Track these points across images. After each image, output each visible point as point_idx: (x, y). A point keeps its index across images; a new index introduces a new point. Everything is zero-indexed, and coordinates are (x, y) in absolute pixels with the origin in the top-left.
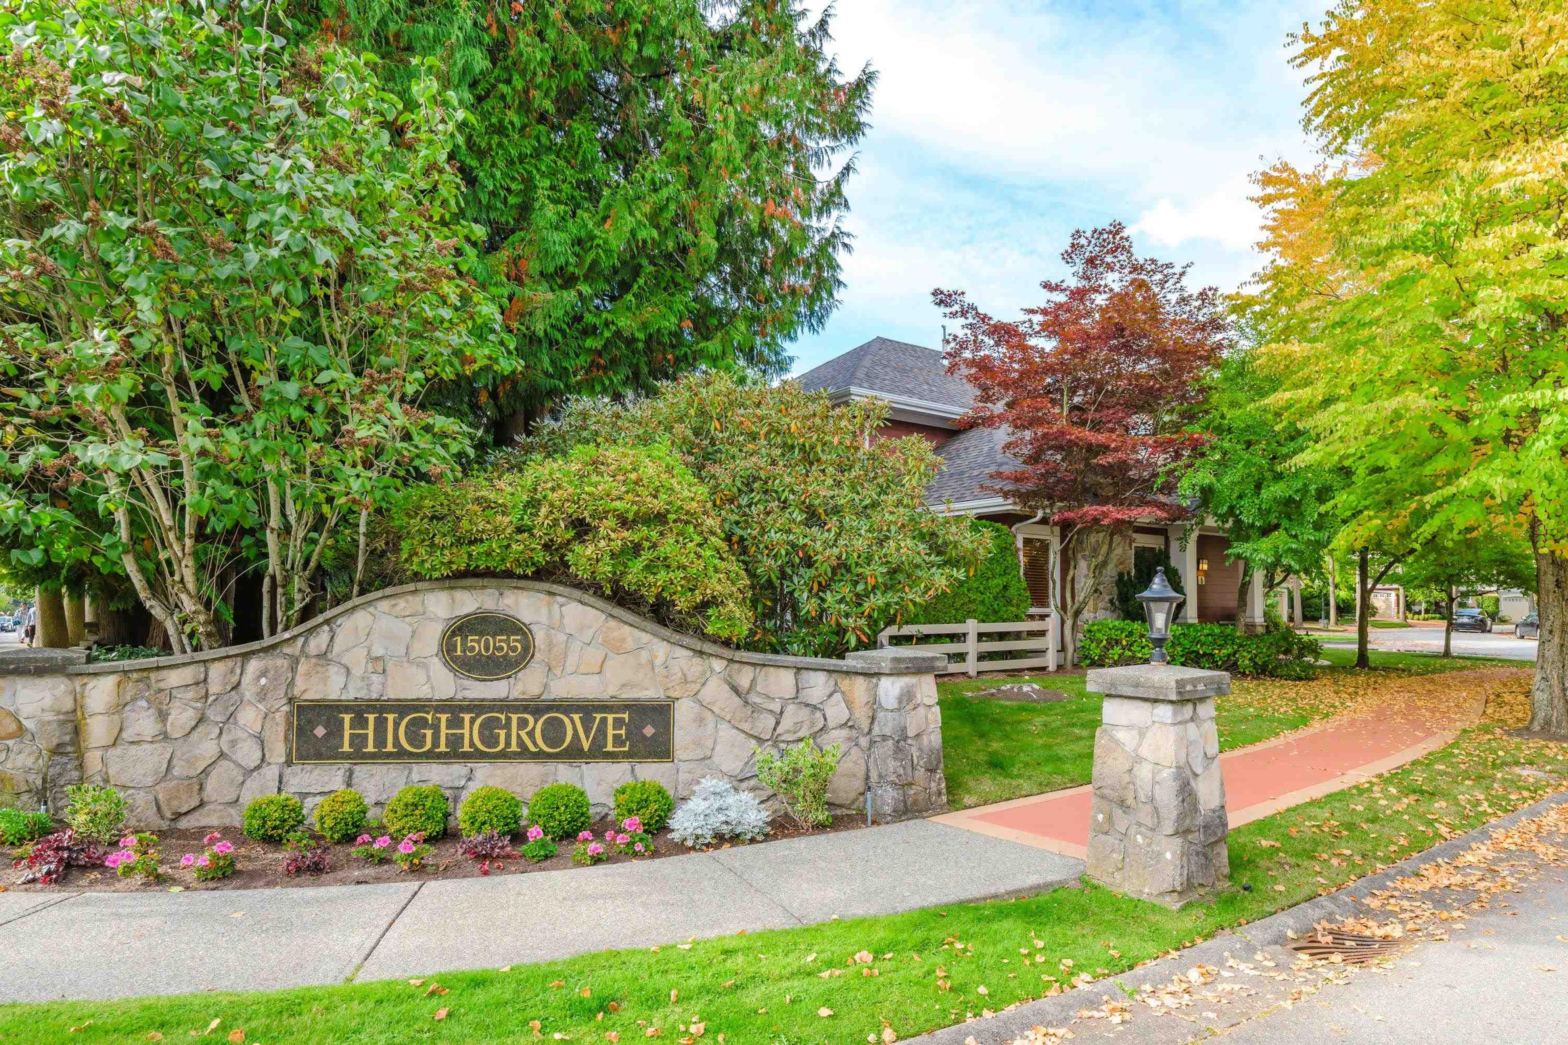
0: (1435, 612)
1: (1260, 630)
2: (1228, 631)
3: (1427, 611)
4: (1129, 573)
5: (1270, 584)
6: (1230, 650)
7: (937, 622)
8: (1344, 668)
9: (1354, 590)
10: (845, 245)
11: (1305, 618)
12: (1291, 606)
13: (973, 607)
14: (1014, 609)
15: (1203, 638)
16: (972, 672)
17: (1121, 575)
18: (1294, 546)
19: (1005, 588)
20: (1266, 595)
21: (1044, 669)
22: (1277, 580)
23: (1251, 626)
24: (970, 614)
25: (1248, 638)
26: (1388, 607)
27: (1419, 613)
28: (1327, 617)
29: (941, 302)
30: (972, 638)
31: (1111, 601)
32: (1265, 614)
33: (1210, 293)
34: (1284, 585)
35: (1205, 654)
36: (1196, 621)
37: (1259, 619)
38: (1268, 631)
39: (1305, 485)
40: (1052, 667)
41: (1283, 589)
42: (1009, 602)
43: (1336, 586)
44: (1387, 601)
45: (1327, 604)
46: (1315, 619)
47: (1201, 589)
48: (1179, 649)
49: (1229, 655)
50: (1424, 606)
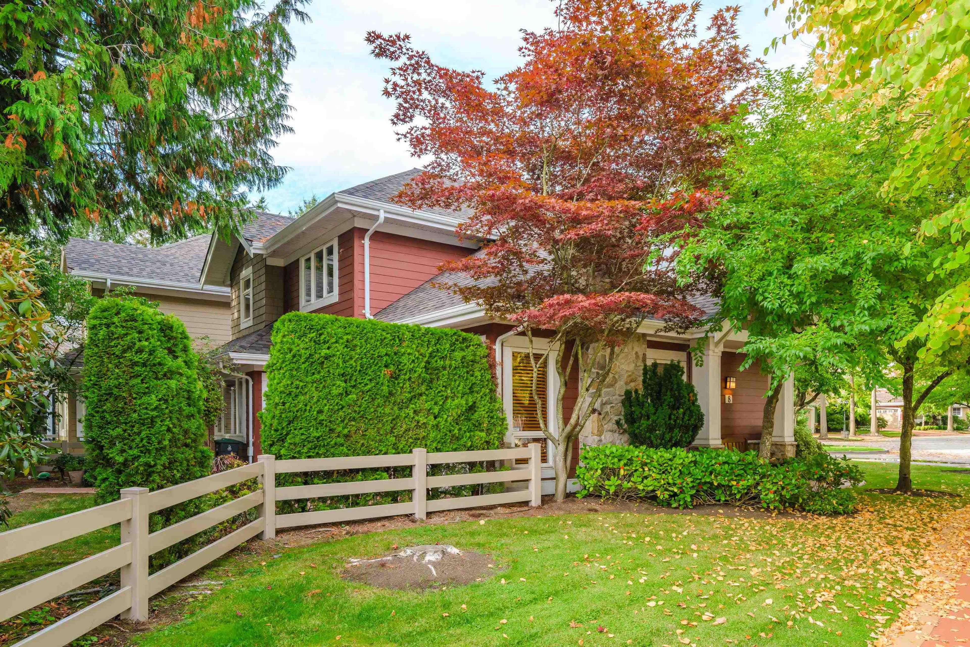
0: (933, 424)
1: (790, 453)
2: (749, 458)
3: (926, 423)
4: (636, 391)
5: (801, 402)
6: (751, 482)
7: (368, 452)
8: (882, 491)
9: (870, 408)
10: (298, 12)
11: (829, 430)
12: (818, 421)
13: (422, 433)
14: (483, 434)
15: (717, 467)
16: (420, 514)
17: (628, 393)
18: (839, 341)
19: (472, 408)
20: (797, 412)
21: (526, 503)
22: (808, 398)
23: (780, 446)
24: (418, 441)
25: (774, 465)
26: (895, 420)
27: (920, 424)
28: (848, 429)
29: (381, 52)
30: (419, 472)
31: (618, 423)
32: (796, 433)
33: (728, 15)
34: (813, 404)
35: (720, 486)
36: (720, 442)
37: (789, 438)
38: (798, 452)
39: (858, 256)
40: (535, 501)
41: (810, 408)
42: (478, 426)
43: (855, 404)
44: (894, 416)
45: (848, 418)
46: (838, 430)
47: (726, 408)
48: (689, 480)
49: (749, 488)
50: (924, 419)
